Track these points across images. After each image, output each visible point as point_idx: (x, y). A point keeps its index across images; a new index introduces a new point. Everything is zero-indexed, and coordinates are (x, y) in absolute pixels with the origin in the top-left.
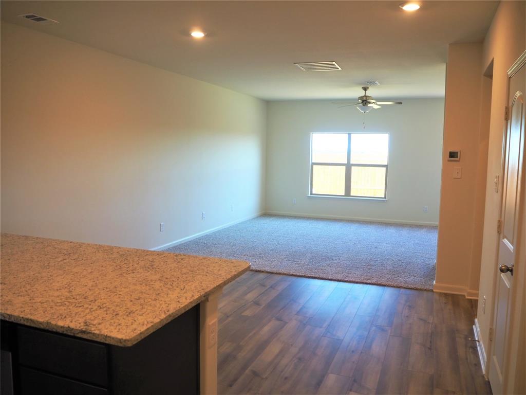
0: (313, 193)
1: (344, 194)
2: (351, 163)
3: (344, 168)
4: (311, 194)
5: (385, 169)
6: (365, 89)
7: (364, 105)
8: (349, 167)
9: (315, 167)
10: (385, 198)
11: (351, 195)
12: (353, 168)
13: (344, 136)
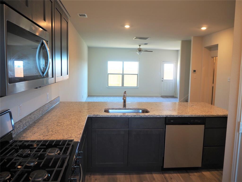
0: (109, 86)
1: (121, 86)
2: (124, 73)
3: (121, 75)
4: (108, 86)
5: (137, 75)
6: (140, 46)
7: (139, 52)
8: (123, 75)
9: (109, 75)
10: (137, 86)
11: (124, 86)
12: (125, 75)
13: (121, 63)
